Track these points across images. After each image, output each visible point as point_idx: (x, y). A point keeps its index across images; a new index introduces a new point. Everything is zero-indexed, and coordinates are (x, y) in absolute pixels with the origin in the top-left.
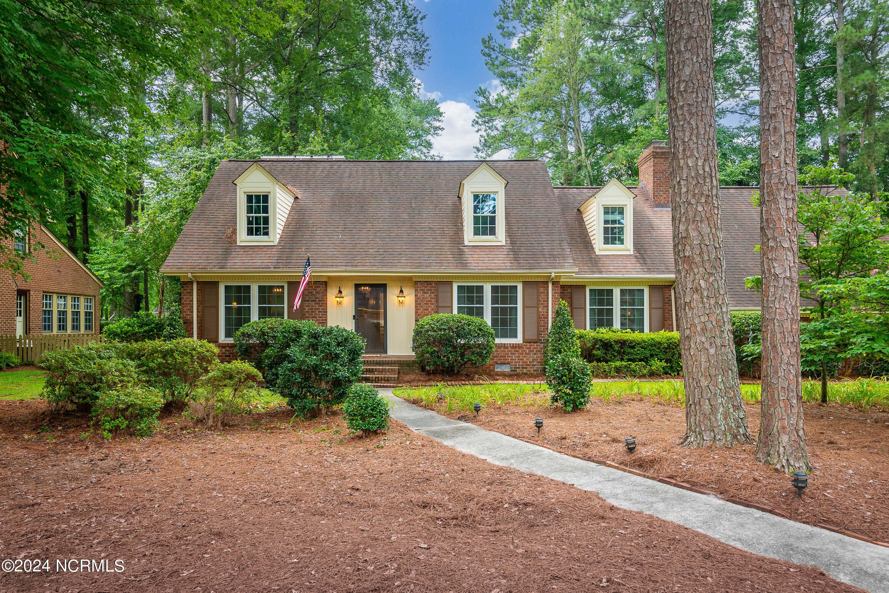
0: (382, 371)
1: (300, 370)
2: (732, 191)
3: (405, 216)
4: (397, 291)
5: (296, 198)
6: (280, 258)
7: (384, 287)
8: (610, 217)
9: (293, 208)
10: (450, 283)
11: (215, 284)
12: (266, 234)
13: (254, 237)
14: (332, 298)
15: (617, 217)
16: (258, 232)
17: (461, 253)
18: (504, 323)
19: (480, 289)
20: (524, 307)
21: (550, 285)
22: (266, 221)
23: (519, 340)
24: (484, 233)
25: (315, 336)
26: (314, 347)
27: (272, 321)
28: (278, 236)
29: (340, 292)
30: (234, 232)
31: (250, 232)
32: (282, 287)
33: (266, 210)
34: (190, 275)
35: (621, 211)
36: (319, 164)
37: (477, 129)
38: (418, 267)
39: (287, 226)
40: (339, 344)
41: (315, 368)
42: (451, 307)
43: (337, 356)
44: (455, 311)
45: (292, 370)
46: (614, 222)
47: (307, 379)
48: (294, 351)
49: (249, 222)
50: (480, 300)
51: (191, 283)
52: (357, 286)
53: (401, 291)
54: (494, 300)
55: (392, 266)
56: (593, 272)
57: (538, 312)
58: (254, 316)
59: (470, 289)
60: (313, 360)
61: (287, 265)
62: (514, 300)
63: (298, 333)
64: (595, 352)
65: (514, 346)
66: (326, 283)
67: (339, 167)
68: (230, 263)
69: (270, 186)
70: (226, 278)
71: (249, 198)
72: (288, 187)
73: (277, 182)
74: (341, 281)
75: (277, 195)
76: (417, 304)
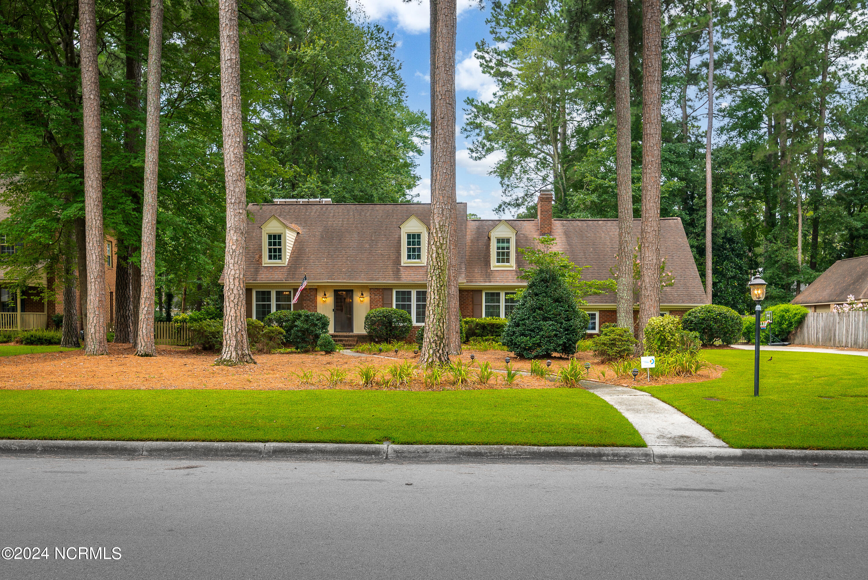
0: (347, 341)
1: (301, 331)
2: (600, 222)
3: (367, 246)
4: (360, 294)
5: (298, 233)
6: (288, 274)
7: (352, 291)
8: (501, 245)
9: (296, 240)
10: (391, 290)
11: (249, 290)
12: (280, 258)
13: (273, 261)
14: (320, 299)
15: (505, 245)
16: (275, 257)
17: (398, 270)
18: (424, 313)
19: (409, 293)
22: (280, 250)
24: (414, 258)
25: (307, 316)
26: (306, 321)
27: (285, 312)
28: (287, 260)
29: (325, 295)
30: (260, 257)
31: (270, 258)
32: (290, 292)
33: (280, 244)
35: (508, 241)
36: (313, 207)
38: (371, 280)
39: (292, 253)
40: (318, 320)
41: (307, 329)
42: (392, 304)
43: (316, 325)
44: (394, 307)
45: (298, 331)
46: (503, 248)
47: (304, 334)
48: (297, 323)
49: (270, 250)
50: (409, 300)
52: (336, 292)
53: (362, 294)
54: (418, 300)
55: (355, 280)
56: (485, 282)
58: (273, 310)
59: (403, 293)
60: (306, 326)
61: (293, 279)
63: (300, 316)
64: (476, 331)
66: (316, 289)
67: (327, 209)
68: (259, 277)
69: (282, 229)
70: (256, 287)
71: (270, 237)
72: (293, 226)
73: (287, 227)
74: (325, 288)
75: (287, 235)
76: (371, 302)
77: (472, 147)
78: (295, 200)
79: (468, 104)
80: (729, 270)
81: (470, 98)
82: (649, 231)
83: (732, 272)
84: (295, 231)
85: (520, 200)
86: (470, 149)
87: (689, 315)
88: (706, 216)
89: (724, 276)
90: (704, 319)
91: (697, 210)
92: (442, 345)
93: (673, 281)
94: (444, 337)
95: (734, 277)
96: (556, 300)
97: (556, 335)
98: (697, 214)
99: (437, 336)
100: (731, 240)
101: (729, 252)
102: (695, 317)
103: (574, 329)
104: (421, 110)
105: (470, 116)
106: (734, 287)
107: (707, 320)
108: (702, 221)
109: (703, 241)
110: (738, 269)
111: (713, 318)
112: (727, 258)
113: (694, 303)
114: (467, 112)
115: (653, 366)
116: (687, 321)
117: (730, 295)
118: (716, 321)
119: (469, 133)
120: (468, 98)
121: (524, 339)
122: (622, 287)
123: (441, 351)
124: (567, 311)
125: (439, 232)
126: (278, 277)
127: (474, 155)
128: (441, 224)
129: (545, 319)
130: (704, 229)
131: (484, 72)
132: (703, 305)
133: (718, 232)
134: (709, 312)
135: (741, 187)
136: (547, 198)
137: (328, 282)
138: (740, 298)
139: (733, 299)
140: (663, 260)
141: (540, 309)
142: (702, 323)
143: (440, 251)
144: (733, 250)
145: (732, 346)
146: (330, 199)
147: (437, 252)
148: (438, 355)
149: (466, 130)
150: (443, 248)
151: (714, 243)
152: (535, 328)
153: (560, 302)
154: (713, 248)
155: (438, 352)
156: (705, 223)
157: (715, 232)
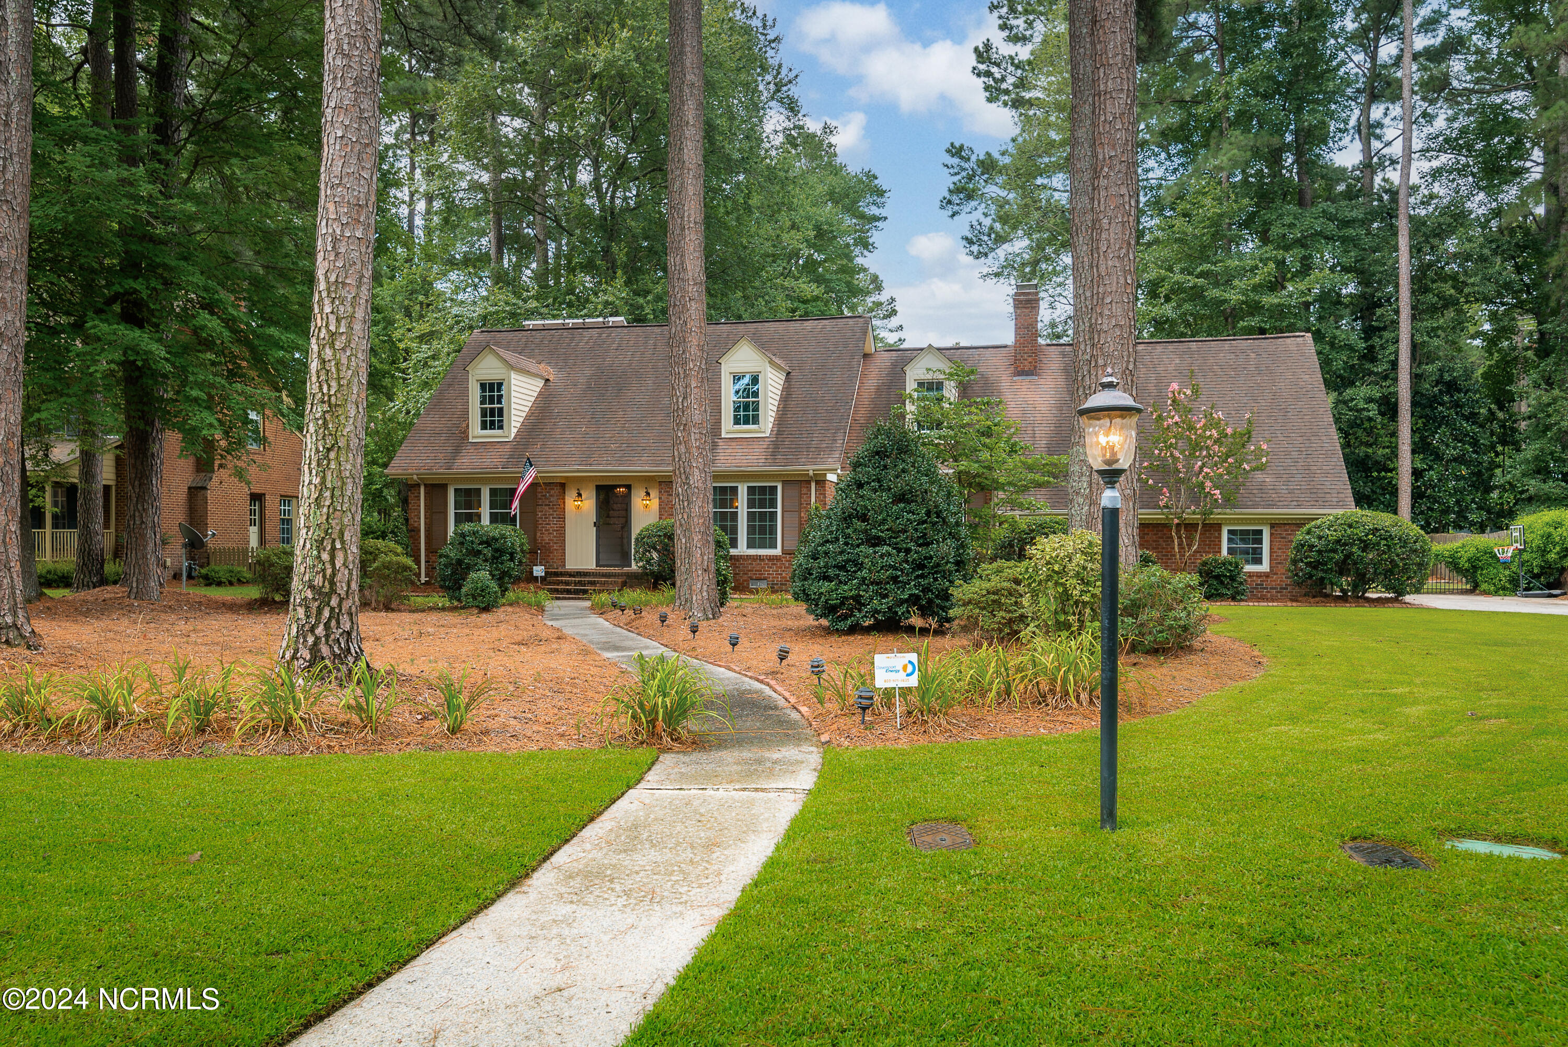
5: (547, 380)
6: (511, 457)
7: (628, 487)
8: (925, 395)
9: (540, 393)
11: (443, 487)
12: (501, 427)
13: (488, 432)
14: (571, 502)
15: (934, 395)
16: (492, 426)
17: (715, 445)
18: (762, 530)
19: (734, 490)
20: (783, 512)
21: (813, 485)
22: (501, 410)
23: (778, 551)
24: (746, 422)
28: (514, 430)
29: (579, 494)
30: (467, 425)
31: (484, 426)
33: (500, 399)
34: (415, 477)
35: (940, 386)
37: (950, 213)
38: (658, 465)
39: (528, 417)
49: (484, 413)
50: (735, 504)
51: (418, 485)
52: (599, 488)
53: (648, 494)
54: (751, 504)
57: (801, 517)
58: (485, 523)
59: (721, 490)
61: (517, 464)
62: (773, 504)
65: (771, 558)
66: (563, 484)
67: (617, 334)
68: (459, 463)
69: (504, 371)
70: (456, 480)
71: (483, 386)
72: (531, 365)
73: (512, 367)
74: (579, 482)
75: (513, 382)
76: (661, 508)
77: (970, 236)
78: (560, 321)
79: (953, 156)
80: (1447, 446)
81: (957, 145)
82: (1105, 327)
83: (1454, 449)
84: (541, 377)
85: (1060, 328)
86: (967, 239)
87: (1309, 532)
88: (1397, 341)
89: (1438, 457)
90: (1338, 541)
91: (1379, 329)
92: (326, 613)
93: (1264, 460)
94: (333, 591)
95: (1460, 460)
96: (901, 498)
97: (895, 579)
98: (1381, 337)
99: (311, 587)
100: (1452, 387)
101: (1448, 409)
102: (1320, 538)
103: (938, 565)
104: (866, 170)
105: (959, 177)
106: (1458, 478)
107: (1345, 544)
108: (1392, 349)
109: (1392, 389)
110: (1470, 444)
111: (1360, 539)
112: (1444, 420)
113: (1324, 507)
114: (952, 171)
115: (913, 681)
116: (1303, 546)
117: (1451, 495)
118: (1366, 546)
119: (956, 208)
120: (952, 144)
121: (825, 586)
122: (1077, 468)
123: (320, 631)
124: (924, 522)
125: (327, 301)
126: (491, 462)
127: (975, 248)
128: (333, 278)
129: (875, 542)
130: (1394, 364)
131: (990, 100)
132: (1340, 512)
133: (1425, 370)
134: (1350, 526)
135: (1472, 280)
136: (1029, 301)
137: (578, 471)
138: (1473, 501)
139: (1458, 502)
140: (1247, 416)
141: (864, 518)
142: (1334, 551)
143: (328, 353)
144: (1457, 405)
145: (1408, 598)
146: (622, 318)
147: (319, 355)
148: (311, 640)
149: (949, 202)
150: (338, 345)
151: (1416, 393)
152: (848, 561)
153: (909, 502)
154: (1414, 404)
155: (312, 630)
156: (1396, 353)
157: (1419, 371)
